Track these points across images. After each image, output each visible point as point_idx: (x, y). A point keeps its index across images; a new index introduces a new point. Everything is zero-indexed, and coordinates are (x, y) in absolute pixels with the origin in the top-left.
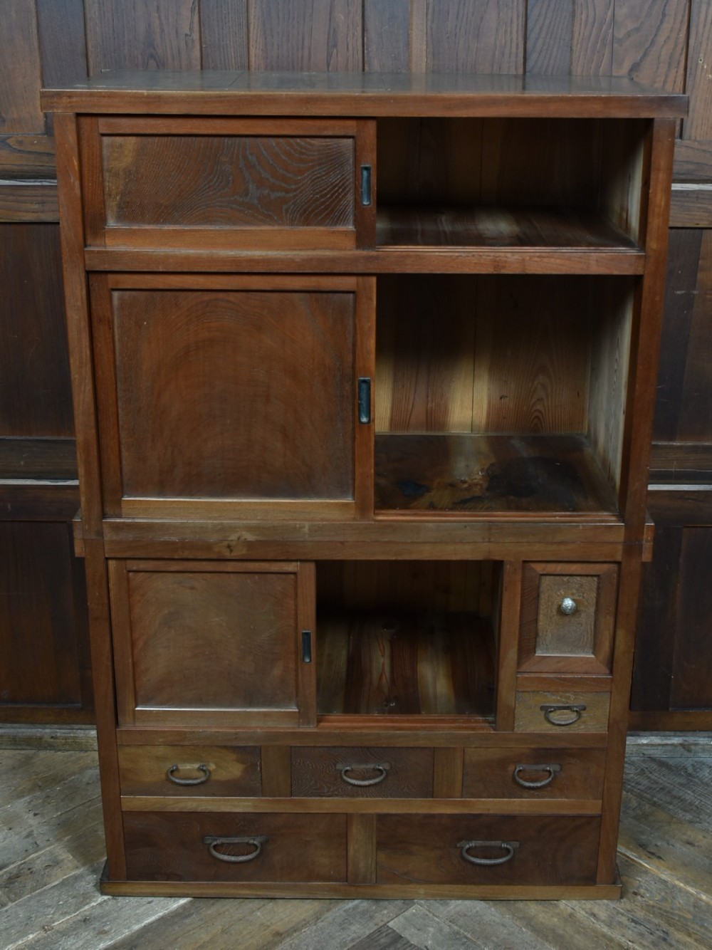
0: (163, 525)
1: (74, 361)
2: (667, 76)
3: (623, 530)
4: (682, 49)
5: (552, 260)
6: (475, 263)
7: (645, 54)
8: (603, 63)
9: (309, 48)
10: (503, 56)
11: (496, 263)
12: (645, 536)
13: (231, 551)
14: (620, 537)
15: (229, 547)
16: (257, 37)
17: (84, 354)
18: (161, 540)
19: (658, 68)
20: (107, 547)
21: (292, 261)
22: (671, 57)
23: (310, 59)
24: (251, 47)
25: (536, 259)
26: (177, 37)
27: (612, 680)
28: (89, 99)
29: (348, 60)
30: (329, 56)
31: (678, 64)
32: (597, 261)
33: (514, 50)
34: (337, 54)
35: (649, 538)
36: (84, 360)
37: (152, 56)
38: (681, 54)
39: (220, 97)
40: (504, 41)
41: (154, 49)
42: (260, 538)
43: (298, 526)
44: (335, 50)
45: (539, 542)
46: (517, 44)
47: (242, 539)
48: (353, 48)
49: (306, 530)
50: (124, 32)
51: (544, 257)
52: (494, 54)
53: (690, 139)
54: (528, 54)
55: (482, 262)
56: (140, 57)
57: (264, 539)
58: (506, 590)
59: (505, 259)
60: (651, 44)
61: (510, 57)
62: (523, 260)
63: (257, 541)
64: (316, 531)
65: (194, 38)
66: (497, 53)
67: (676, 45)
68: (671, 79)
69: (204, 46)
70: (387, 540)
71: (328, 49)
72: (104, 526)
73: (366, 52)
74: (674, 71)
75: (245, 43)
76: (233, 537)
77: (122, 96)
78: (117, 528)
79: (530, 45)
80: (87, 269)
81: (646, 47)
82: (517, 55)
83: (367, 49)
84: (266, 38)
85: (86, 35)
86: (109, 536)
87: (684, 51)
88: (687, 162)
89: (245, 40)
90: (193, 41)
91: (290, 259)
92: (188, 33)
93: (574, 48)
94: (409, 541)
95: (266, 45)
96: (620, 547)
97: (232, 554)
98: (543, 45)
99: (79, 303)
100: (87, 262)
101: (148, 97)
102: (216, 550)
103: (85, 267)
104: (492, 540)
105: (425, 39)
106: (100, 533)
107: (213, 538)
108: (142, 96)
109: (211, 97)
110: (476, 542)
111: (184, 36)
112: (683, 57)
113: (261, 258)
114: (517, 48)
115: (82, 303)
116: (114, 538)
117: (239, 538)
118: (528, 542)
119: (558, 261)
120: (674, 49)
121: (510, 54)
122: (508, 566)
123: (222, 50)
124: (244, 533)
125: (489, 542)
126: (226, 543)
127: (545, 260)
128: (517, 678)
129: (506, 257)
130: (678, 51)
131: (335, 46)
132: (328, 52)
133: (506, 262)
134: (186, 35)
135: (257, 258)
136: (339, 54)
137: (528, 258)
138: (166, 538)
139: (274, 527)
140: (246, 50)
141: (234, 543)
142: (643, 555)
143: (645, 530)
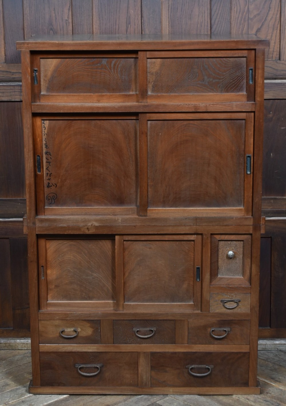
0: (60, 219)
1: (26, 150)
2: (272, 34)
3: (252, 219)
4: (279, 22)
5: (218, 106)
6: (187, 107)
7: (262, 25)
8: (245, 29)
9: (119, 25)
10: (201, 26)
11: (195, 107)
12: (261, 222)
13: (89, 230)
14: (251, 222)
15: (88, 228)
16: (96, 21)
17: (30, 147)
18: (60, 226)
19: (268, 30)
20: (37, 230)
21: (114, 107)
22: (274, 25)
23: (119, 29)
24: (94, 24)
25: (211, 105)
26: (62, 21)
27: (251, 287)
28: (35, 45)
29: (135, 30)
30: (127, 27)
31: (277, 28)
32: (236, 106)
33: (206, 24)
34: (130, 27)
35: (263, 223)
36: (30, 149)
37: (51, 29)
38: (278, 24)
39: (86, 43)
40: (201, 21)
41: (52, 26)
42: (101, 225)
43: (116, 219)
44: (129, 25)
45: (217, 225)
46: (207, 21)
47: (93, 225)
48: (137, 24)
49: (120, 221)
50: (40, 19)
51: (214, 105)
52: (198, 26)
53: (284, 60)
54: (212, 25)
55: (190, 107)
56: (46, 30)
57: (102, 225)
58: (204, 247)
59: (199, 105)
60: (265, 20)
61: (204, 27)
62: (206, 106)
63: (99, 226)
64: (124, 221)
65: (70, 21)
66: (199, 25)
67: (276, 21)
68: (274, 35)
69: (74, 24)
70: (153, 225)
71: (127, 25)
72: (36, 220)
73: (143, 26)
74: (275, 31)
75: (91, 23)
76: (90, 224)
77: (48, 44)
78: (42, 221)
79: (213, 22)
80: (32, 112)
81: (263, 22)
82: (207, 26)
83: (143, 25)
84: (100, 21)
85: (23, 21)
86: (38, 224)
87: (279, 23)
88: (283, 70)
89: (91, 21)
90: (69, 23)
91: (113, 107)
92: (67, 19)
93: (232, 23)
94: (163, 225)
95: (100, 23)
96: (251, 227)
97: (89, 232)
98: (219, 21)
99: (29, 126)
100: (33, 109)
101: (58, 44)
102: (82, 230)
103: (32, 111)
104: (197, 224)
105: (168, 20)
106: (34, 223)
107: (81, 225)
108: (56, 44)
109: (83, 43)
110: (191, 226)
111: (65, 20)
112: (279, 25)
113: (101, 106)
114: (207, 23)
115: (30, 126)
116: (40, 225)
117: (92, 225)
118: (213, 225)
119: (220, 106)
120: (275, 22)
121: (205, 25)
122: (205, 236)
123: (81, 26)
124: (94, 222)
125: (196, 225)
126: (86, 227)
127: (215, 106)
128: (210, 287)
129: (200, 105)
130: (277, 23)
131: (130, 23)
132: (127, 26)
133: (199, 107)
134: (66, 20)
135: (100, 106)
136: (131, 27)
137: (208, 105)
138: (62, 225)
139: (106, 219)
140: (91, 26)
141: (90, 227)
142: (261, 230)
143: (261, 220)
